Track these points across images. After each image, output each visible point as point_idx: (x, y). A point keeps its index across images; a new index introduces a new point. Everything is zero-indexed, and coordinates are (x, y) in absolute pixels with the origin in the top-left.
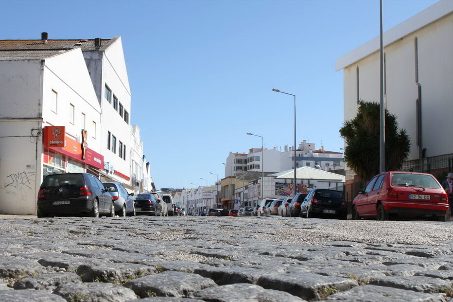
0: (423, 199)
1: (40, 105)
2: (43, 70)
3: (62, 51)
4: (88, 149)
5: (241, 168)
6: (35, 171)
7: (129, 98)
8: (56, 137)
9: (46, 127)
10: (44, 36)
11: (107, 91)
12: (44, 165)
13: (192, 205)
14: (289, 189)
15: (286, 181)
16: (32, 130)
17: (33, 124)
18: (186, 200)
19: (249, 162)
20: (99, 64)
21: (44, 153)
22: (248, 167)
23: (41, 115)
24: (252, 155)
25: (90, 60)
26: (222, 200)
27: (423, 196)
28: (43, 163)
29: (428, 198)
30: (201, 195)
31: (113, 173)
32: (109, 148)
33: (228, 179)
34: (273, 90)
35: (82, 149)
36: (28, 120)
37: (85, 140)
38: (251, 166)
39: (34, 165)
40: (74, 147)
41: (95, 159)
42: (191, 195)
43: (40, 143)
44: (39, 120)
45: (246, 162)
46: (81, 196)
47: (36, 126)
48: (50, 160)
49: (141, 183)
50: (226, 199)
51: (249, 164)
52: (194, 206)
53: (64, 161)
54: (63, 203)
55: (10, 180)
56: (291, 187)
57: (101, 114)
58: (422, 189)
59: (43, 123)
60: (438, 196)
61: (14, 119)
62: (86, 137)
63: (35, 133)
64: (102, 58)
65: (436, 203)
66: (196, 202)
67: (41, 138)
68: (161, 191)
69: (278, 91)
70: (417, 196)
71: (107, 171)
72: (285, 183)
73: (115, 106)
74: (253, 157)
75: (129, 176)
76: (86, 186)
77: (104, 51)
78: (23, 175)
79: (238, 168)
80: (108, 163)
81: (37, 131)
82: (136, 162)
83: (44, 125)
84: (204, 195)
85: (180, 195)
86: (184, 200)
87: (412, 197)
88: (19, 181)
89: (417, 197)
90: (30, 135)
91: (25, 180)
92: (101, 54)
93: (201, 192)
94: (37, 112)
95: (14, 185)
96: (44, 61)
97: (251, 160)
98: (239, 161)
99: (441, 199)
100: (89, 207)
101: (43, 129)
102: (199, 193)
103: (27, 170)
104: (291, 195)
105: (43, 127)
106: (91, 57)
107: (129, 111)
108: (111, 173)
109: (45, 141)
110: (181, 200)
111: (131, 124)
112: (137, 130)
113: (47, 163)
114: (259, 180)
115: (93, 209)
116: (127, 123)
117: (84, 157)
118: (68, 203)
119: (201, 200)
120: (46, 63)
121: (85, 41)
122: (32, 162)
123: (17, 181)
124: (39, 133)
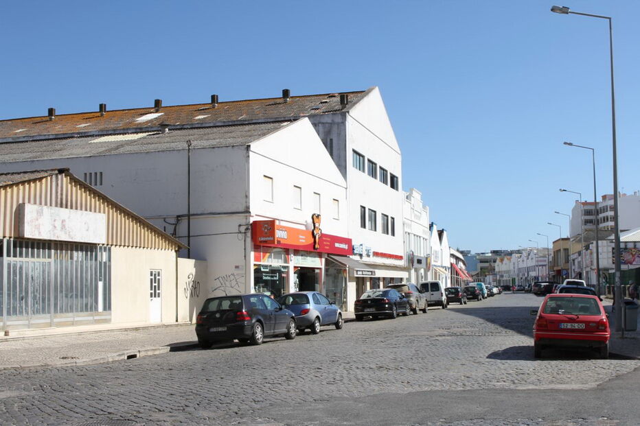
0: (577, 327)
1: (247, 197)
2: (249, 156)
3: (286, 123)
4: (323, 235)
5: (590, 221)
6: (244, 272)
7: (399, 158)
8: (266, 233)
9: (255, 222)
10: (286, 93)
11: (358, 157)
12: (255, 265)
13: (524, 274)
14: (631, 256)
15: (626, 246)
16: (240, 225)
17: (240, 219)
18: (516, 268)
19: (601, 213)
20: (343, 128)
21: (255, 251)
22: (601, 219)
23: (249, 208)
24: (604, 204)
25: (331, 123)
26: (555, 269)
27: (576, 325)
28: (253, 262)
29: (583, 326)
30: (534, 260)
31: (371, 256)
32: (363, 225)
33: (561, 242)
34: (565, 143)
35: (314, 237)
36: (234, 215)
37: (317, 225)
38: (604, 218)
39: (243, 266)
40: (301, 237)
41: (337, 245)
42: (523, 261)
43: (249, 240)
44: (247, 214)
45: (597, 213)
46: (238, 321)
47: (243, 222)
48: (263, 258)
49: (427, 258)
50: (559, 268)
51: (601, 216)
52: (526, 275)
53: (288, 254)
54: (220, 329)
55: (217, 284)
56: (634, 253)
57: (346, 188)
58: (575, 317)
59: (251, 218)
60: (594, 325)
61: (219, 214)
62: (319, 222)
63: (243, 229)
64: (345, 120)
65: (592, 332)
66: (528, 269)
67: (249, 234)
68: (490, 255)
69: (570, 144)
70: (569, 324)
71: (361, 255)
72: (626, 248)
73: (373, 173)
74: (607, 206)
75: (400, 254)
76: (244, 311)
77: (348, 112)
78: (232, 277)
79: (587, 222)
80: (361, 245)
81: (245, 227)
82: (415, 235)
83: (252, 220)
84: (538, 261)
85: (509, 260)
86: (514, 268)
87: (563, 326)
88: (228, 284)
89: (569, 326)
90: (237, 231)
91: (234, 283)
92: (344, 116)
93: (534, 256)
94: (244, 205)
95: (222, 288)
96: (250, 146)
97: (604, 209)
98: (588, 213)
99: (598, 328)
100: (248, 332)
101: (251, 224)
102: (532, 259)
103: (236, 272)
104: (634, 263)
105: (251, 222)
106: (333, 120)
107: (398, 174)
108: (368, 256)
109: (254, 238)
110: (512, 268)
111: (403, 189)
112: (417, 195)
113: (260, 261)
114: (591, 245)
115: (254, 334)
116: (397, 190)
117: (317, 246)
118: (225, 329)
119: (533, 269)
120: (252, 148)
121: (334, 96)
122: (241, 263)
123: (225, 284)
124: (247, 229)
